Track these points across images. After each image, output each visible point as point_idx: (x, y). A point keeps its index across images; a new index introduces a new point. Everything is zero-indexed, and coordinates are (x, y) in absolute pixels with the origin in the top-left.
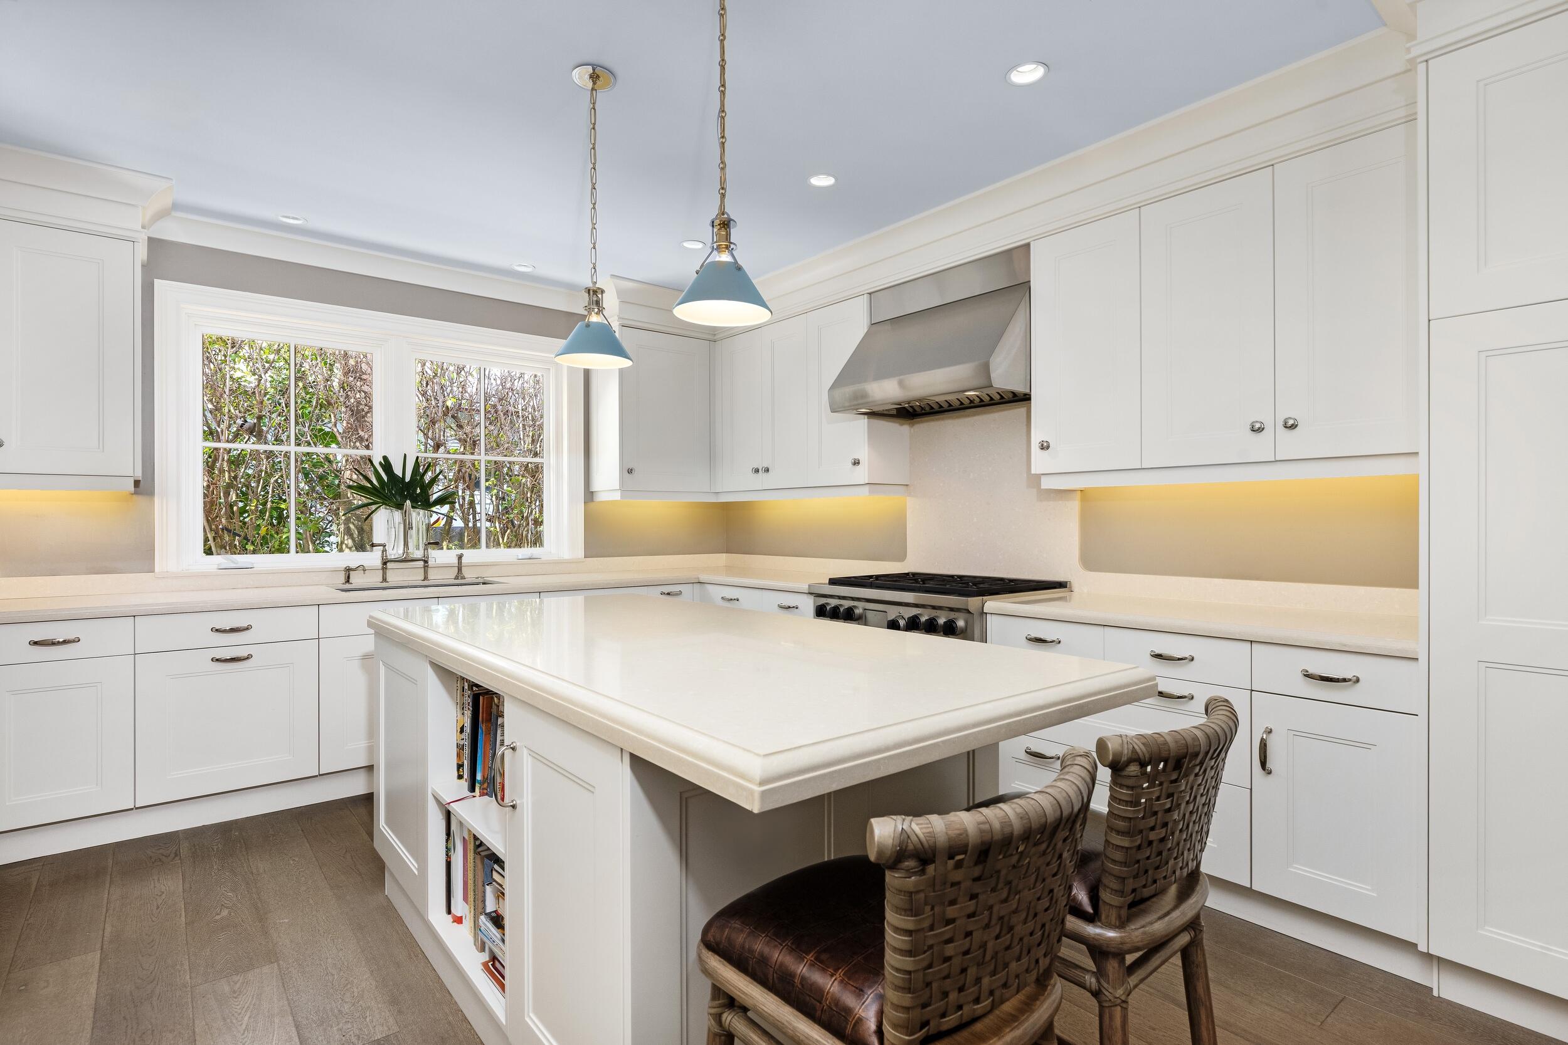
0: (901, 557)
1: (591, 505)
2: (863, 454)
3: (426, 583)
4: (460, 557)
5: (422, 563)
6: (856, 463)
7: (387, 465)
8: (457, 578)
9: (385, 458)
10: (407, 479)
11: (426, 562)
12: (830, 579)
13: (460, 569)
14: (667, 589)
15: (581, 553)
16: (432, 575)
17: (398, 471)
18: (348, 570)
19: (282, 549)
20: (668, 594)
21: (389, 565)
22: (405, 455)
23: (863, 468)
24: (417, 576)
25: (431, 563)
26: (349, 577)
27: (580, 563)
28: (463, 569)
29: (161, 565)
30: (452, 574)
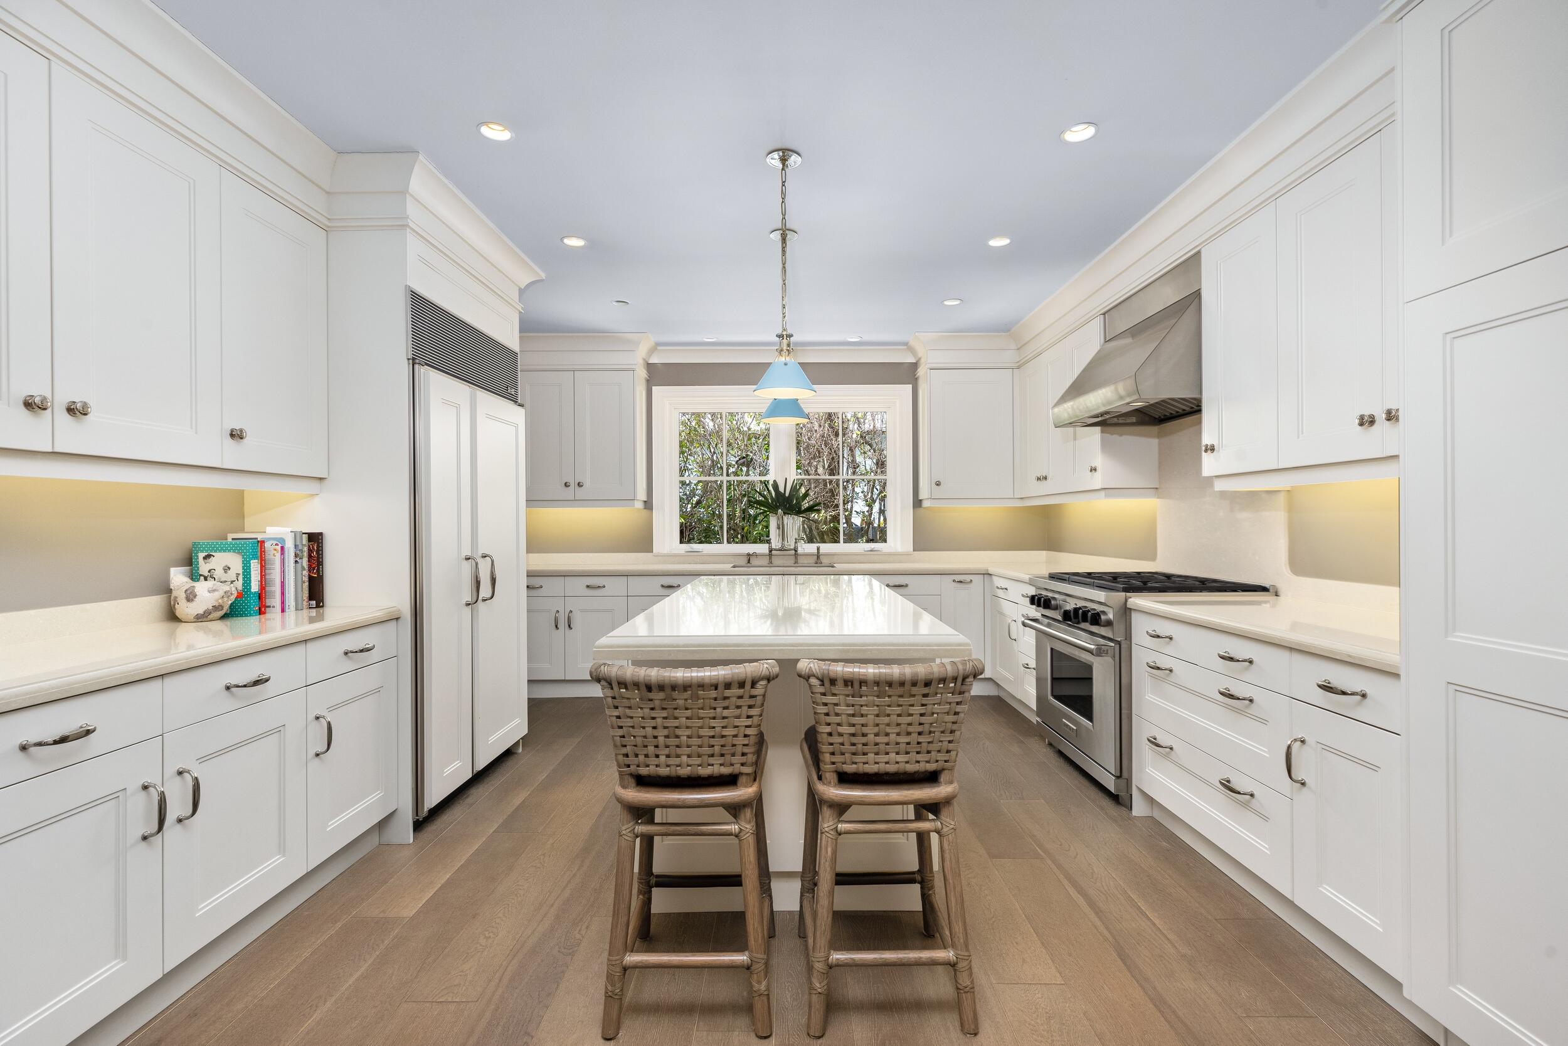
0: (1153, 557)
1: (920, 510)
2: (1099, 460)
3: (796, 565)
4: (818, 549)
5: (793, 552)
6: (1093, 470)
7: (776, 486)
8: (816, 563)
9: (775, 481)
10: (787, 495)
11: (796, 551)
12: (1050, 574)
13: (818, 557)
14: (958, 578)
15: (910, 547)
16: (801, 560)
17: (781, 489)
18: (749, 555)
19: (719, 541)
20: (961, 582)
21: (773, 552)
22: (786, 479)
23: (1098, 475)
24: (791, 561)
26: (749, 560)
27: (907, 554)
28: (821, 557)
29: (657, 548)
30: (814, 559)
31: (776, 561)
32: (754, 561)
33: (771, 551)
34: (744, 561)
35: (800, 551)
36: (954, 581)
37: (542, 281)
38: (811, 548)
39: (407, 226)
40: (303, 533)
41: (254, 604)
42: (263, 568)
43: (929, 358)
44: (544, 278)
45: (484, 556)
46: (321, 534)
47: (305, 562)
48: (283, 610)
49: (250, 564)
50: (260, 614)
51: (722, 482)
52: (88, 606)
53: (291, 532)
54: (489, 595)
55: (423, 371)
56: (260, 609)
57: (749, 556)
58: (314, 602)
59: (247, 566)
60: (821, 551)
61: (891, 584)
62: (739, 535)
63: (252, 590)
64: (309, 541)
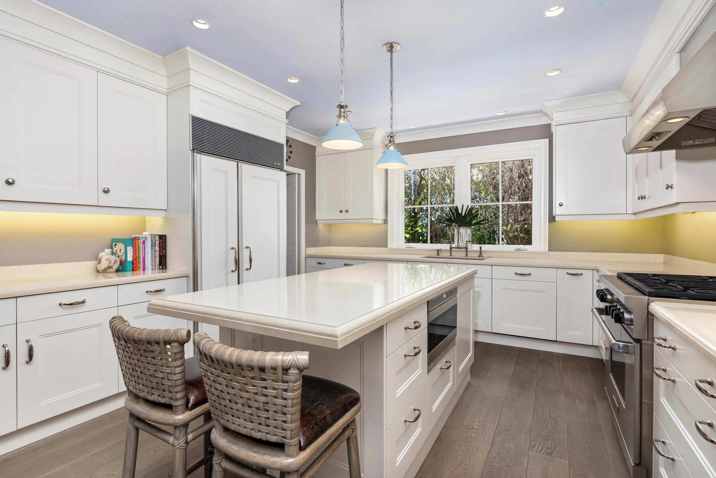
3: (467, 257)
4: (481, 248)
5: (465, 250)
7: (457, 210)
8: (479, 256)
9: (457, 207)
10: (463, 214)
11: (466, 249)
13: (480, 253)
14: (571, 272)
15: (548, 250)
16: (470, 255)
17: (460, 212)
21: (453, 249)
22: (463, 205)
24: (463, 255)
25: (468, 250)
26: (438, 253)
27: (544, 253)
28: (482, 253)
29: (389, 246)
30: (477, 254)
31: (454, 254)
32: (442, 254)
33: (451, 248)
34: (435, 254)
35: (469, 249)
36: (568, 273)
37: (298, 106)
38: (476, 247)
39: (189, 85)
40: (156, 235)
41: (129, 266)
42: (134, 250)
43: (557, 118)
44: (300, 104)
45: (247, 247)
46: (165, 236)
47: (157, 248)
48: (144, 270)
49: (127, 248)
50: (133, 271)
51: (427, 208)
52: (59, 264)
53: (150, 234)
54: (249, 267)
55: (198, 156)
56: (133, 269)
57: (438, 251)
58: (161, 267)
59: (126, 250)
60: (483, 249)
61: (518, 273)
62: (436, 238)
63: (128, 260)
64: (160, 239)
